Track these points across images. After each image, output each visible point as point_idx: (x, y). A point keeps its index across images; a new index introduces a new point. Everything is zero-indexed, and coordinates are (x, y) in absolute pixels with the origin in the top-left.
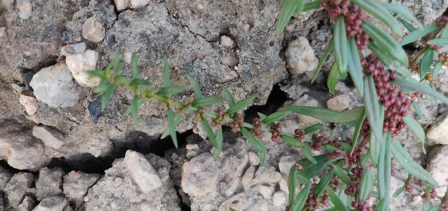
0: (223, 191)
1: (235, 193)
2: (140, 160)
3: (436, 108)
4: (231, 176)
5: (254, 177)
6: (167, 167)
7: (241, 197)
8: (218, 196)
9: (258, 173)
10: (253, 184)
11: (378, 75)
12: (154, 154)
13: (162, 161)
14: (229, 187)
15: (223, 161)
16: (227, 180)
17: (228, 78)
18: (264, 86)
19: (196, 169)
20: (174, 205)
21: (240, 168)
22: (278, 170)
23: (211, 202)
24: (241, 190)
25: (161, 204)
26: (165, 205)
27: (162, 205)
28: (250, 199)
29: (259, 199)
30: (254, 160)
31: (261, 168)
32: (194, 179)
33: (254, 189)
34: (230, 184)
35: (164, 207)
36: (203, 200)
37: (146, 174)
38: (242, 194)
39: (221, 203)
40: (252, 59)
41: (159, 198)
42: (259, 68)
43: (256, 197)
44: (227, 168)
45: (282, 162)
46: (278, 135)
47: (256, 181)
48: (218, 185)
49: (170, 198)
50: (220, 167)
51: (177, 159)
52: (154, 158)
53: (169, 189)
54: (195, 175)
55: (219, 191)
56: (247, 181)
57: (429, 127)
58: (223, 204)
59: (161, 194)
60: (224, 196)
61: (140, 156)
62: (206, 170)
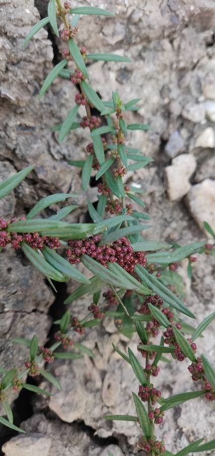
0: (94, 389)
1: (103, 380)
2: (17, 445)
3: (156, 177)
4: (87, 372)
5: (102, 356)
6: (42, 419)
7: (109, 379)
8: (95, 396)
9: (101, 350)
10: (107, 360)
11: (87, 249)
12: (24, 422)
13: (34, 420)
14: (95, 381)
15: (71, 371)
16: (88, 377)
17: (8, 322)
18: (39, 293)
19: (61, 401)
20: (76, 436)
21: (87, 360)
22: (110, 334)
23: (95, 405)
24: (103, 374)
25: (66, 447)
26: (69, 445)
27: (68, 448)
28: (116, 371)
29: (121, 364)
30: (89, 345)
31: (99, 344)
32: (67, 409)
33: (111, 362)
34: (93, 378)
35: (70, 447)
36: (89, 411)
37: (32, 447)
38: (107, 376)
39: (101, 397)
40: (9, 293)
41: (60, 447)
42: (20, 293)
43: (118, 365)
44: (79, 372)
45: (107, 326)
46: (81, 328)
47: (106, 357)
48: (87, 389)
49: (67, 436)
50: (74, 377)
51: (42, 405)
52: (27, 425)
53: (60, 430)
54: (63, 404)
55: (91, 391)
56: (101, 364)
57: (166, 192)
58: (103, 396)
59: (59, 441)
60: (98, 390)
61: (14, 441)
62: (67, 393)
